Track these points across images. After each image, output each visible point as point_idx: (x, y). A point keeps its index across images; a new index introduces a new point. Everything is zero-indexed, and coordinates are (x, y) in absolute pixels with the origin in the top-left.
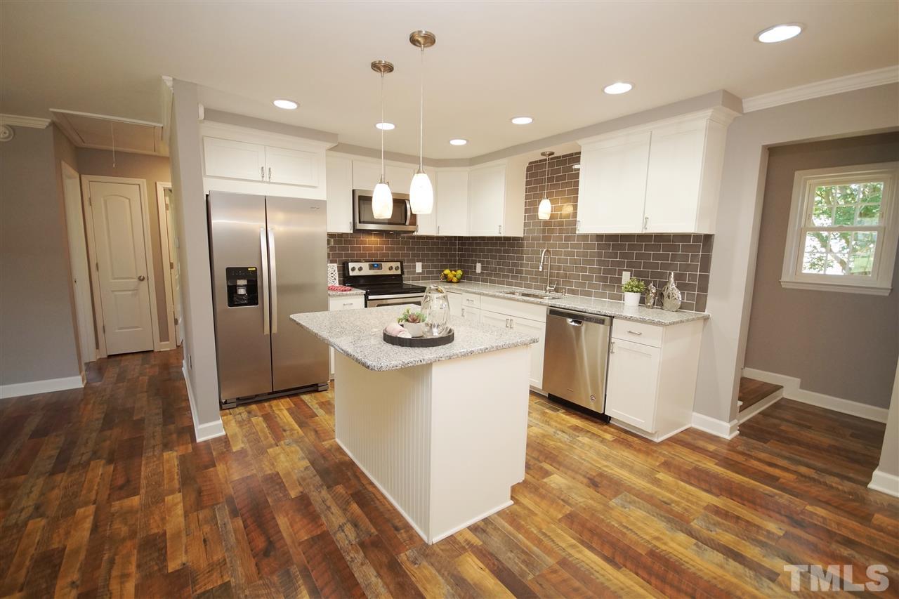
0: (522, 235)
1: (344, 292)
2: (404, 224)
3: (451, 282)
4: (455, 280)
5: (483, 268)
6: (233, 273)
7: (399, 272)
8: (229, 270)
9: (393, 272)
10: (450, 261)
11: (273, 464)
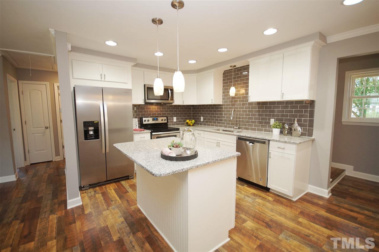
0: (222, 104)
1: (141, 132)
2: (168, 100)
3: (190, 125)
4: (191, 124)
5: (204, 119)
6: (87, 124)
7: (166, 122)
8: (85, 123)
9: (163, 122)
10: (189, 116)
11: (105, 221)
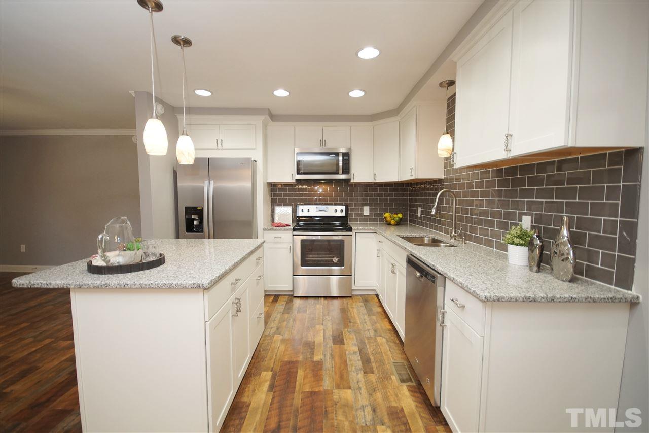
0: (442, 176)
2: (338, 173)
4: (393, 222)
5: (422, 212)
6: (190, 210)
7: (343, 214)
8: (186, 208)
9: (339, 214)
10: (401, 205)
